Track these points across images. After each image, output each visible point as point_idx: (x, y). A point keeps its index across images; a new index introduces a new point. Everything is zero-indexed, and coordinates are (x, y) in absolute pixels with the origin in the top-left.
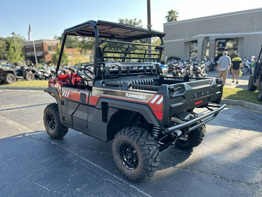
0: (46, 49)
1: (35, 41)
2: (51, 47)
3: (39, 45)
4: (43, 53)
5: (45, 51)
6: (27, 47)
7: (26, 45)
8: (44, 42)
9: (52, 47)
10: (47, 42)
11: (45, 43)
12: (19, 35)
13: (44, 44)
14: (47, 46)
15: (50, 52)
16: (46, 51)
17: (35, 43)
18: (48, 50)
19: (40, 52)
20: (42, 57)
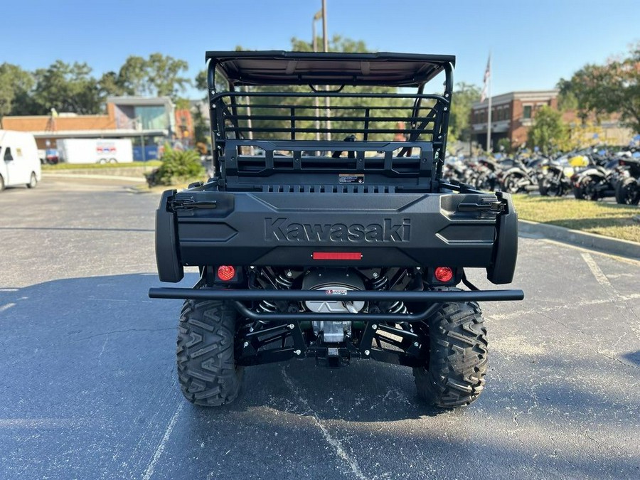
0: (518, 115)
1: (493, 98)
2: (532, 108)
3: (503, 105)
4: (509, 124)
5: (515, 119)
6: (477, 112)
7: (475, 108)
8: (515, 99)
9: (534, 110)
10: (523, 97)
11: (518, 100)
12: (473, 85)
13: (515, 103)
14: (521, 105)
15: (525, 122)
16: (517, 120)
17: (493, 102)
18: (521, 116)
19: (503, 121)
20: (506, 134)
